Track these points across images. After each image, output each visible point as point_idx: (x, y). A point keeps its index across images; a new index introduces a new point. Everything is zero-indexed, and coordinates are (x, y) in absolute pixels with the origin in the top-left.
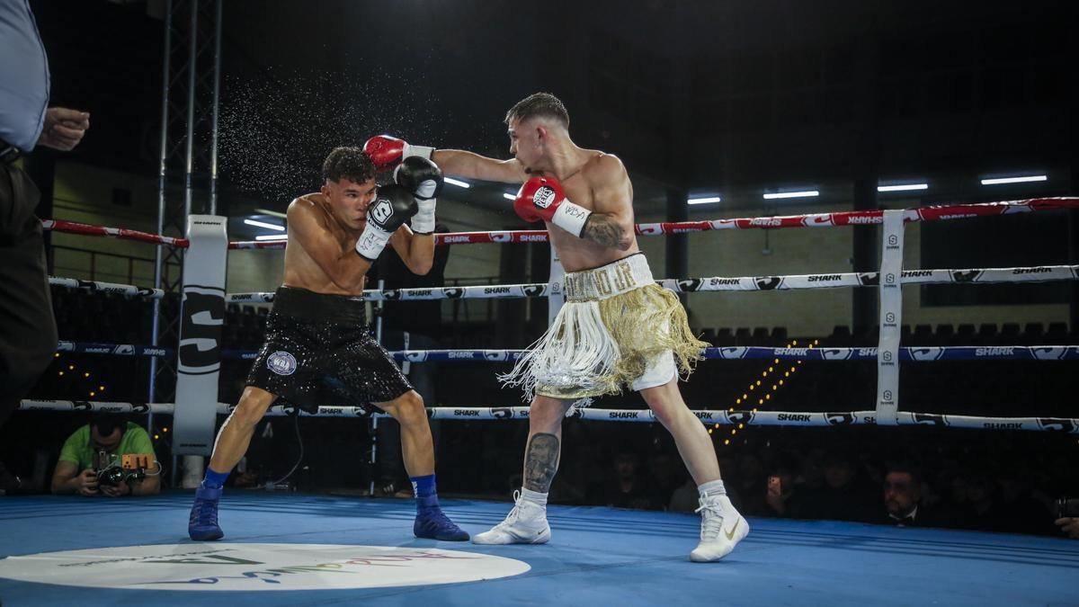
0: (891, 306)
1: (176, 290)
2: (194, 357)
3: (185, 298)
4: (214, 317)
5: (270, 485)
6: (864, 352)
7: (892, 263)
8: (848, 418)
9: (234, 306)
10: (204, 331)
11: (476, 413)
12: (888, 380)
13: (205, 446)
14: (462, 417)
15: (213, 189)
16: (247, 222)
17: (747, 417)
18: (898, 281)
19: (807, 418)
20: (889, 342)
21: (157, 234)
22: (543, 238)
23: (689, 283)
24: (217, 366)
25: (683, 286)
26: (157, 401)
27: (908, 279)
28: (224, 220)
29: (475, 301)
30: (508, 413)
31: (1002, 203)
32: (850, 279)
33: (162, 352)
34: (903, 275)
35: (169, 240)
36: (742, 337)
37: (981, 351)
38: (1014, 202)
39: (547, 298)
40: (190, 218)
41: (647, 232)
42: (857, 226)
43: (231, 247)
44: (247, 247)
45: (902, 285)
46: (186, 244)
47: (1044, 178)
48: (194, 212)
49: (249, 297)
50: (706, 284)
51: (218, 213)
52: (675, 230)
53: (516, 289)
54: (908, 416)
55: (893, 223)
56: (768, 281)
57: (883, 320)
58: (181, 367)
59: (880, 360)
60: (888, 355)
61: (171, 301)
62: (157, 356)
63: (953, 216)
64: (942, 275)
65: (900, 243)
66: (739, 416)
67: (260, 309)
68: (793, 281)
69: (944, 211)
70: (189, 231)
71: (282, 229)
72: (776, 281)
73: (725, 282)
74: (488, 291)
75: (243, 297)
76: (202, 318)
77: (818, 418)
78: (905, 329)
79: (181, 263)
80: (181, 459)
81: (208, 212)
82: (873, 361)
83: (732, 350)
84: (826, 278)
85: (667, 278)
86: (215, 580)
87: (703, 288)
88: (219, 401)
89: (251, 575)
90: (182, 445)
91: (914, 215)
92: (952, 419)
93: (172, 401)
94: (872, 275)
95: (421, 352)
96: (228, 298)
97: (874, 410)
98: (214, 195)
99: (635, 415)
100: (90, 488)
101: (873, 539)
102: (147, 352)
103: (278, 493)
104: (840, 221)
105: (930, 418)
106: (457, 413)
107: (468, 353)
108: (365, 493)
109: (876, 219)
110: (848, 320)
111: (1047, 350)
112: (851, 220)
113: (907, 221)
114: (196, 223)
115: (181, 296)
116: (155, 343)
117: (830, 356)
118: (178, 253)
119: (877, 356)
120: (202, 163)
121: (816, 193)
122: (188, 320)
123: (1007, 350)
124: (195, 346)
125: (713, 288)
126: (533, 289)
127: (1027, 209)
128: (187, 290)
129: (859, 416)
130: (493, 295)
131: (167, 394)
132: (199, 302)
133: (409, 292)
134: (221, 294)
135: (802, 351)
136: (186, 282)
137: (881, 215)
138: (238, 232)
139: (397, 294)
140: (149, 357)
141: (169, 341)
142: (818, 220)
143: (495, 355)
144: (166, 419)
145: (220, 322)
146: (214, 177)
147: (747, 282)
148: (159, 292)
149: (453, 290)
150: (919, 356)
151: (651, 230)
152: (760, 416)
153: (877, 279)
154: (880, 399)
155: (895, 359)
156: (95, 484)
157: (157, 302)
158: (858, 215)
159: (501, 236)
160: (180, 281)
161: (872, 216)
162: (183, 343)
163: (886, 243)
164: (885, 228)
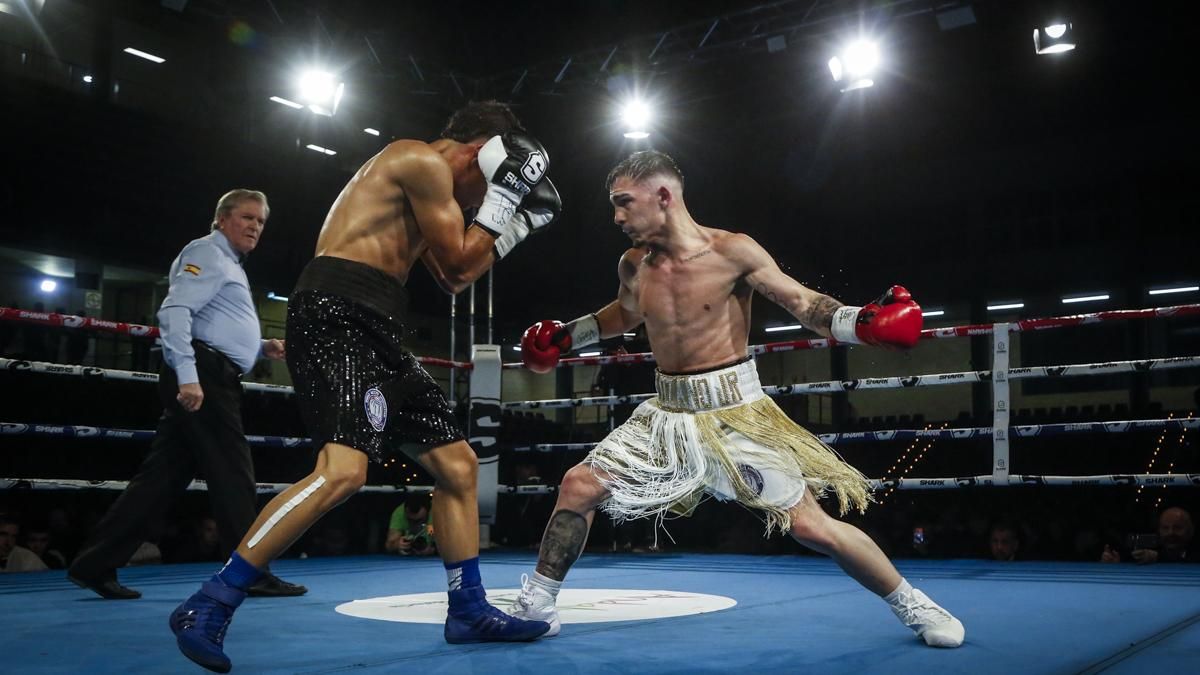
0: (1001, 395)
1: (465, 401)
3: (472, 407)
4: (493, 421)
6: (983, 431)
7: (1001, 363)
8: (972, 481)
9: (508, 412)
10: (486, 432)
12: (1001, 451)
13: (489, 517)
15: (490, 325)
17: (897, 483)
18: (1006, 376)
19: (942, 483)
20: (1001, 423)
21: (450, 359)
24: (496, 457)
25: (846, 386)
27: (1013, 375)
28: (498, 348)
31: (1080, 316)
32: (970, 376)
34: (1010, 372)
35: (459, 364)
36: (890, 423)
37: (1068, 426)
38: (1088, 315)
40: (474, 348)
41: (816, 347)
42: (973, 337)
43: (504, 368)
45: (1010, 380)
46: (471, 367)
47: (1107, 297)
48: (475, 343)
49: (518, 405)
50: (863, 383)
51: (494, 343)
54: (1016, 478)
55: (1001, 333)
56: (909, 380)
57: (996, 407)
59: (995, 437)
60: (1000, 432)
61: (462, 409)
63: (1046, 327)
64: (1038, 371)
65: (1007, 348)
66: (891, 483)
67: (528, 414)
68: (929, 379)
69: (1038, 323)
70: (473, 356)
72: (915, 380)
73: (877, 382)
75: (514, 405)
76: (485, 422)
77: (950, 481)
78: (1012, 413)
79: (467, 381)
81: (487, 343)
82: (989, 438)
83: (884, 433)
84: (953, 376)
85: (833, 380)
87: (861, 387)
88: (500, 483)
91: (1016, 327)
92: (1048, 478)
94: (986, 373)
96: (503, 406)
97: (991, 474)
98: (491, 330)
100: (406, 551)
101: (993, 571)
104: (962, 333)
105: (1032, 479)
108: (610, 550)
109: (987, 331)
110: (969, 407)
111: (1116, 425)
112: (970, 332)
113: (1011, 331)
114: (478, 351)
115: (468, 406)
117: (957, 435)
118: (466, 373)
119: (992, 434)
120: (481, 307)
121: (942, 313)
123: (1087, 425)
125: (868, 386)
127: (1098, 320)
128: (474, 401)
129: (981, 479)
133: (638, 398)
134: (498, 403)
135: (937, 432)
136: (473, 394)
137: (992, 327)
139: (629, 399)
142: (946, 333)
145: (497, 424)
146: (491, 316)
147: (894, 381)
150: (1024, 433)
152: (906, 482)
153: (991, 374)
154: (996, 466)
155: (1006, 435)
156: (409, 547)
158: (975, 328)
160: (468, 394)
161: (985, 328)
163: (996, 349)
164: (995, 338)
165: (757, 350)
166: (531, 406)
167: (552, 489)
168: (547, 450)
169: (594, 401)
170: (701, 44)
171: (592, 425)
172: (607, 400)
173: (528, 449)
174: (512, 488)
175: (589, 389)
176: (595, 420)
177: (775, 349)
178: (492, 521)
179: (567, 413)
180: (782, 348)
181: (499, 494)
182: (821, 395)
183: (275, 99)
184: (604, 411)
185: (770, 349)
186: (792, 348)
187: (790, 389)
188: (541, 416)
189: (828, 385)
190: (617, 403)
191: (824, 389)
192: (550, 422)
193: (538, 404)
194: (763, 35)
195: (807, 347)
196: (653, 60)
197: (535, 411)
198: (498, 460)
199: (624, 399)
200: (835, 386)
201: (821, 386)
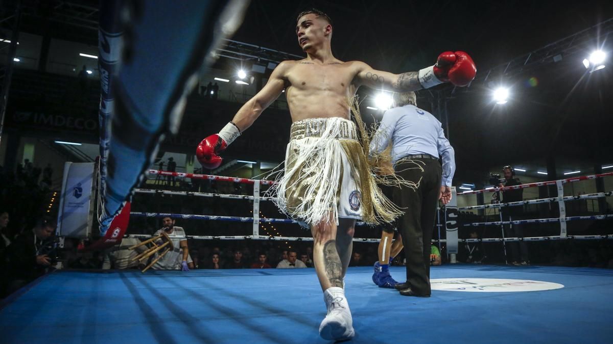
2: (450, 226)
3: (446, 210)
5: (475, 262)
10: (452, 219)
11: (538, 239)
13: (455, 251)
14: (533, 240)
16: (460, 188)
22: (554, 183)
23: (608, 193)
24: (457, 228)
25: (606, 195)
26: (441, 239)
28: (455, 187)
29: (533, 204)
30: (549, 238)
33: (441, 225)
39: (558, 202)
43: (457, 195)
44: (462, 194)
52: (601, 177)
53: (546, 200)
58: (447, 229)
62: (440, 227)
71: (470, 189)
74: (537, 201)
75: (462, 209)
76: (452, 215)
80: (449, 255)
86: (465, 289)
88: (459, 238)
89: (475, 287)
90: (450, 251)
93: (445, 238)
95: (518, 221)
96: (458, 209)
99: (594, 237)
102: (437, 225)
103: (478, 265)
106: (532, 239)
107: (534, 220)
116: (439, 223)
122: (447, 216)
124: (450, 223)
126: (552, 200)
130: (539, 202)
131: (444, 236)
132: (450, 211)
134: (456, 208)
138: (459, 191)
140: (438, 227)
141: (443, 222)
143: (543, 221)
144: (444, 244)
145: (456, 216)
148: (439, 208)
149: (526, 202)
151: (592, 177)
157: (438, 211)
159: (540, 184)
162: (447, 222)
165: (563, 182)
166: (469, 209)
167: (480, 240)
168: (477, 225)
169: (494, 206)
170: (525, 64)
171: (492, 216)
172: (499, 205)
173: (469, 225)
174: (464, 240)
175: (490, 202)
176: (494, 214)
177: (571, 181)
178: (457, 252)
179: (482, 211)
180: (574, 180)
181: (459, 242)
182: (593, 200)
183: (368, 108)
184: (497, 209)
185: (568, 181)
186: (578, 180)
187: (579, 197)
188: (472, 213)
189: (597, 195)
190: (503, 206)
191: (595, 196)
192: (475, 215)
193: (472, 208)
194: (552, 55)
195: (586, 179)
196: (506, 73)
197: (469, 211)
198: (458, 230)
199: (506, 204)
200: (601, 195)
201: (593, 195)
